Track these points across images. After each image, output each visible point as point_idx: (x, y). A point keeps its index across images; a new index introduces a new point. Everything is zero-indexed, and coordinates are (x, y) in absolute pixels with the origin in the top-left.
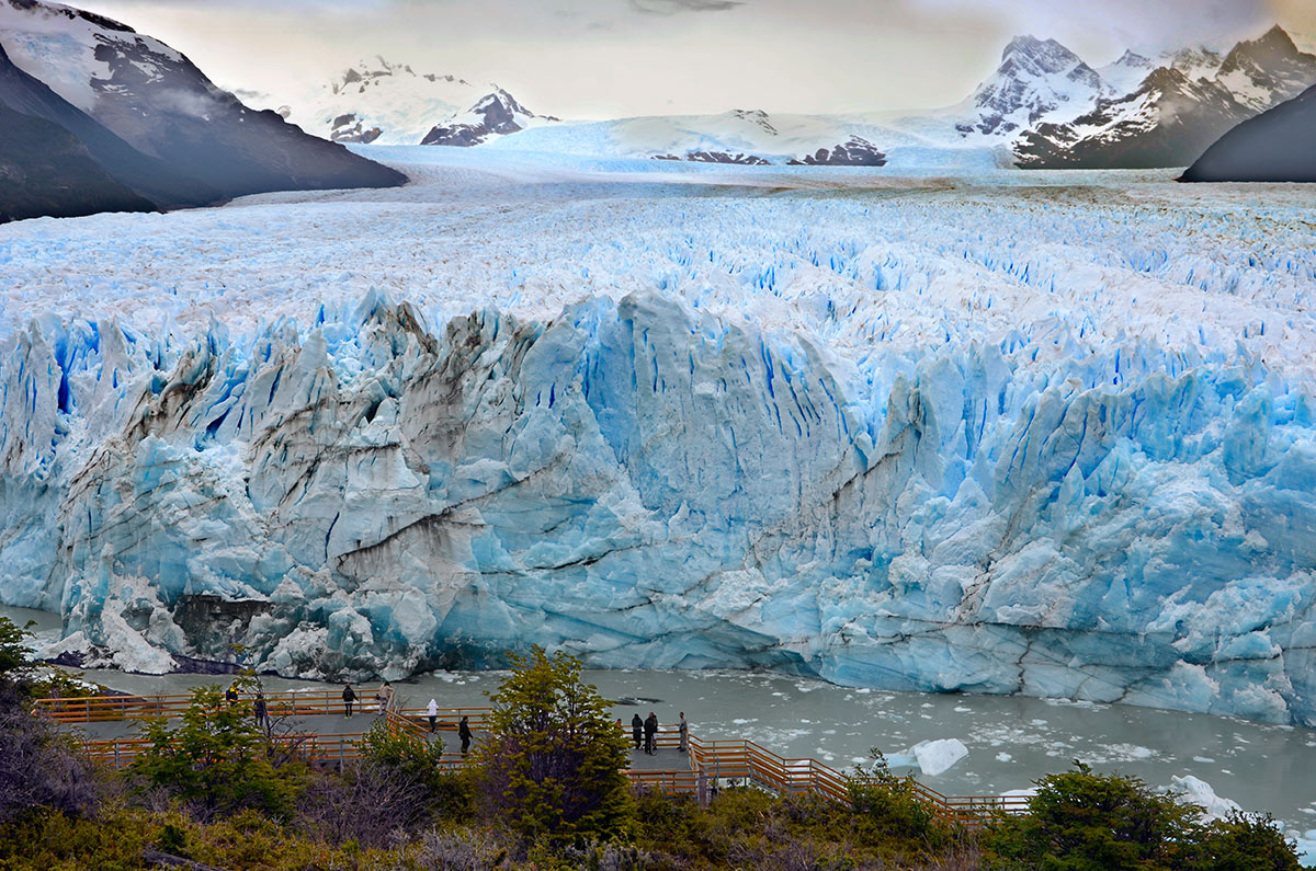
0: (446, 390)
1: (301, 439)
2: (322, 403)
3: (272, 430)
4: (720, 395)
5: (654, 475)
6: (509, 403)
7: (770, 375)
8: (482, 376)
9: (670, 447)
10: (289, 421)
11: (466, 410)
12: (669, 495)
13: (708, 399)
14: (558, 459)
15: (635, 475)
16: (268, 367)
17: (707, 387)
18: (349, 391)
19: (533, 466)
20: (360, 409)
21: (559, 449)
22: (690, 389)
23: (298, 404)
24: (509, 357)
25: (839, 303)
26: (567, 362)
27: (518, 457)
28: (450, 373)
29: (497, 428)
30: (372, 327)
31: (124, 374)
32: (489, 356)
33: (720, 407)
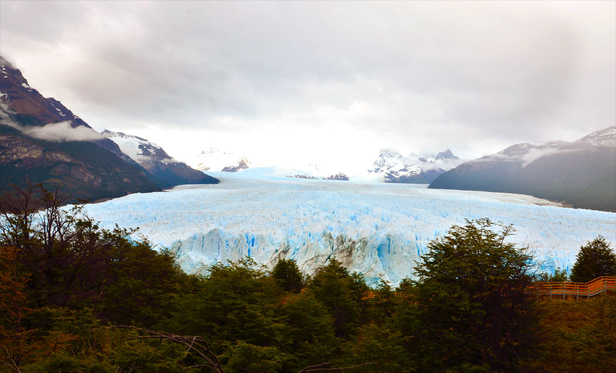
0: (348, 254)
1: (314, 264)
2: (318, 256)
3: (306, 262)
4: (408, 255)
5: (393, 273)
6: (362, 257)
7: (419, 251)
8: (356, 250)
9: (397, 267)
10: (311, 260)
11: (353, 258)
12: (396, 277)
13: (406, 256)
14: (372, 269)
15: (388, 272)
16: (305, 247)
17: (405, 254)
18: (322, 253)
19: (367, 271)
20: (327, 257)
21: (372, 267)
22: (402, 254)
23: (313, 256)
24: (362, 246)
25: (379, 226)
26: (375, 248)
27: (363, 269)
28: (349, 250)
29: (359, 262)
30: (324, 238)
31: (266, 247)
32: (357, 246)
33: (408, 258)
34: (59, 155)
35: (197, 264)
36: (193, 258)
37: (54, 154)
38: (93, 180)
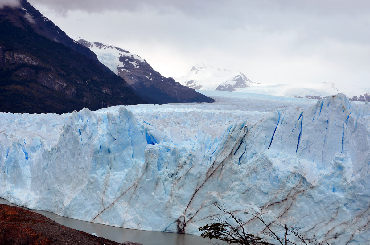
34: (22, 56)
35: (287, 178)
36: (276, 162)
37: (15, 55)
38: (65, 88)
